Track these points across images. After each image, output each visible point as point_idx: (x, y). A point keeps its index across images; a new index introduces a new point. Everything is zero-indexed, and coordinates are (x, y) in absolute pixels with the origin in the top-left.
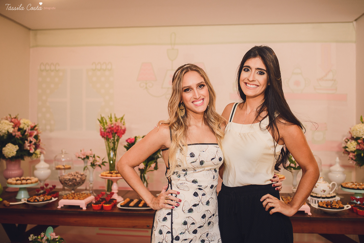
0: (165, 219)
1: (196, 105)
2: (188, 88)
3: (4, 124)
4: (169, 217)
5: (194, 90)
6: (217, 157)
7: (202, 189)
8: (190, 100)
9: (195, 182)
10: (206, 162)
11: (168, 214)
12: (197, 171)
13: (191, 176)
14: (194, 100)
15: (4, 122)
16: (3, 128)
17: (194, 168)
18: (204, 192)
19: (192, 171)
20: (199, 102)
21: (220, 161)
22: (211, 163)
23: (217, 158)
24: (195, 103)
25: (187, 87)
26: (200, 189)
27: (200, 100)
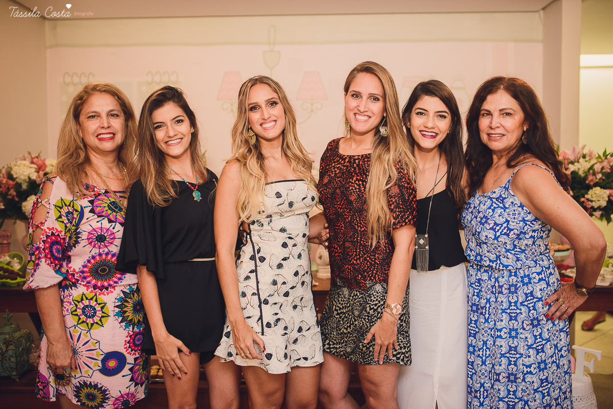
0: (247, 278)
1: (265, 129)
2: (254, 105)
3: (22, 166)
4: (253, 275)
5: (262, 109)
6: (308, 195)
7: (293, 239)
8: (257, 122)
9: (283, 230)
10: (295, 203)
11: (251, 272)
12: (286, 215)
13: (278, 223)
14: (263, 121)
15: (21, 164)
16: (21, 172)
17: (280, 212)
18: (295, 242)
19: (279, 217)
20: (269, 124)
21: (313, 201)
22: (302, 204)
23: (310, 197)
24: (264, 126)
25: (253, 103)
26: (290, 238)
27: (270, 122)
